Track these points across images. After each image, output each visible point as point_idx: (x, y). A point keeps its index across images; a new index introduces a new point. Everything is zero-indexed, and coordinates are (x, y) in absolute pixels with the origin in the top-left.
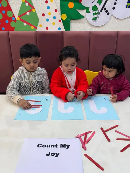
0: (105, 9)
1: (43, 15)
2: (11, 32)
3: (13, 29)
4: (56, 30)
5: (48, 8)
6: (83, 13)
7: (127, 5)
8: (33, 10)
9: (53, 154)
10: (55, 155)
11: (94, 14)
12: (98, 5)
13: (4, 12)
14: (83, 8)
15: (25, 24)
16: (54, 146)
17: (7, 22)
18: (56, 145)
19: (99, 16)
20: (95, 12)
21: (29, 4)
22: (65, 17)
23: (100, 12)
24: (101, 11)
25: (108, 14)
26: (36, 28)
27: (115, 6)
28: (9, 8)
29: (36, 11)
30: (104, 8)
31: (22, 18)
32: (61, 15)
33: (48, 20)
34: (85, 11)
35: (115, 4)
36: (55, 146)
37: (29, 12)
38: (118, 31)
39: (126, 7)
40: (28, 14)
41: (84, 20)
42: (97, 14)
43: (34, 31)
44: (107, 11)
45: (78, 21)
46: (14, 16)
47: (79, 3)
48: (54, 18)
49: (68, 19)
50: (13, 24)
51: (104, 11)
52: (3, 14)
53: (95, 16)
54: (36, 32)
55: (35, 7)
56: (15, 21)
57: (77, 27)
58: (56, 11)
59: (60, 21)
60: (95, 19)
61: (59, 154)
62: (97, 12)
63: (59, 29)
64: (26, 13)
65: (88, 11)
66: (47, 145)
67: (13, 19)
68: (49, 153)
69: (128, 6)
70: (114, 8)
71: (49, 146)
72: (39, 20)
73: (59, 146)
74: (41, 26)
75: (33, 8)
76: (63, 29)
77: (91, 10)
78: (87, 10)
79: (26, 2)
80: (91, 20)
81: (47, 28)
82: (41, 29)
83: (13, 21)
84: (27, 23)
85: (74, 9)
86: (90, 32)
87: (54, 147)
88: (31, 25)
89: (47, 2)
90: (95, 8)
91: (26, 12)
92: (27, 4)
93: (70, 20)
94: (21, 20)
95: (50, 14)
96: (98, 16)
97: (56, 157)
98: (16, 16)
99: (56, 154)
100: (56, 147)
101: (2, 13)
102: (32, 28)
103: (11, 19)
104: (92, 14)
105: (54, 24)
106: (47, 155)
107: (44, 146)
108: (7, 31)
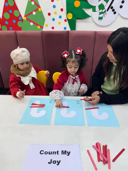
0: (112, 8)
1: (49, 14)
2: (18, 32)
3: (20, 29)
4: (62, 29)
5: (54, 7)
6: (89, 12)
8: (39, 9)
9: (54, 162)
10: (57, 163)
11: (100, 13)
12: (104, 3)
13: (11, 11)
15: (32, 24)
16: (55, 152)
17: (14, 21)
18: (58, 152)
20: (101, 11)
21: (35, 3)
22: (70, 16)
23: (106, 11)
24: (108, 10)
25: (115, 13)
26: (42, 27)
27: (122, 4)
28: (15, 7)
30: (111, 7)
31: (28, 17)
32: (67, 14)
33: (54, 20)
34: (91, 10)
35: (123, 2)
37: (35, 11)
40: (34, 13)
41: (89, 19)
42: (103, 13)
43: (41, 31)
44: (113, 10)
45: (83, 20)
46: (20, 16)
47: (86, 2)
48: (60, 17)
49: (73, 19)
50: (20, 24)
51: (110, 10)
52: (10, 14)
53: (101, 15)
54: (43, 32)
55: (41, 6)
56: (22, 20)
57: (82, 26)
58: (62, 10)
59: (65, 21)
60: (100, 18)
61: (60, 161)
62: (103, 11)
63: (65, 28)
64: (32, 13)
65: (94, 10)
66: (49, 152)
67: (20, 18)
68: (51, 160)
70: (121, 7)
71: (50, 153)
72: (45, 20)
73: (60, 153)
74: (47, 25)
75: (39, 7)
76: (68, 29)
77: (97, 9)
78: (94, 8)
80: (96, 20)
81: (53, 28)
82: (47, 28)
83: (20, 20)
84: (34, 23)
85: (80, 8)
86: (96, 32)
88: (38, 25)
89: (52, 1)
90: (101, 7)
91: (33, 12)
92: (33, 3)
93: (75, 19)
94: (27, 19)
95: (55, 13)
96: (104, 15)
97: (57, 165)
98: (23, 15)
99: (58, 161)
100: (58, 154)
102: (39, 27)
103: (18, 18)
104: (98, 13)
105: (59, 23)
106: (49, 163)
107: (46, 153)
108: (15, 31)
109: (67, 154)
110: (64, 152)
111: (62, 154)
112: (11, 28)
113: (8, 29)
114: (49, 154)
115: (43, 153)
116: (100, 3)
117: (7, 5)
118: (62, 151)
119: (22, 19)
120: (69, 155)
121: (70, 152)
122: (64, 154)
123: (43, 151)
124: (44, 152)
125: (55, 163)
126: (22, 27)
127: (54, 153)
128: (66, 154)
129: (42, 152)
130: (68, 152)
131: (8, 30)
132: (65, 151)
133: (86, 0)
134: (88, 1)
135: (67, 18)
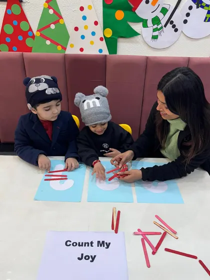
0: (172, 22)
1: (76, 29)
3: (29, 50)
4: (96, 52)
5: (84, 18)
6: (137, 27)
7: (206, 18)
8: (61, 20)
9: (87, 258)
10: (91, 259)
11: (154, 30)
12: (161, 16)
13: (15, 23)
14: (138, 20)
15: (48, 42)
16: (88, 243)
17: (20, 38)
18: (92, 243)
19: (162, 33)
20: (155, 26)
21: (55, 12)
22: (109, 33)
24: (165, 26)
25: (176, 30)
26: (65, 49)
27: (186, 18)
28: (23, 17)
29: (66, 23)
30: (170, 21)
31: (43, 32)
32: (104, 30)
34: (141, 24)
35: (188, 15)
36: (90, 244)
37: (54, 23)
38: (189, 58)
39: (205, 21)
40: (53, 27)
41: (138, 38)
42: (159, 30)
43: (62, 54)
44: (174, 26)
45: (129, 40)
46: (30, 29)
47: (132, 12)
48: (93, 34)
49: (113, 37)
50: (29, 42)
51: (169, 25)
52: (14, 26)
53: (156, 33)
54: (65, 55)
55: (63, 17)
56: (33, 37)
57: (127, 49)
58: (96, 23)
59: (101, 39)
60: (155, 38)
61: (95, 256)
62: (159, 27)
63: (101, 51)
64: (49, 26)
65: (145, 25)
66: (79, 243)
67: (30, 34)
68: (82, 255)
69: (208, 19)
70: (185, 22)
71: (81, 244)
72: (69, 37)
73: (95, 244)
74: (72, 46)
75: (61, 17)
76: (106, 52)
77: (150, 23)
78: (145, 23)
79: (50, 7)
80: (149, 39)
81: (82, 50)
82: (72, 50)
83: (30, 37)
84: (52, 41)
85: (124, 21)
86: (147, 58)
87: (88, 246)
88: (58, 44)
89: (82, 9)
90: (156, 21)
91: (50, 24)
92: (51, 12)
93: (116, 38)
94: (42, 35)
95: (86, 27)
96: (160, 33)
97: (91, 261)
98: (35, 29)
99: (91, 256)
100: (92, 246)
101: (12, 24)
102: (59, 48)
103: (28, 34)
104: (151, 29)
105: (92, 43)
106: (79, 259)
107: (75, 244)
108: (21, 52)
109: (106, 246)
110: (101, 244)
111: (98, 246)
112: (15, 48)
113: (11, 50)
114: (79, 245)
115: (70, 245)
116: (154, 15)
117: (9, 12)
118: (99, 242)
119: (33, 34)
120: (108, 247)
121: (109, 243)
122: (101, 246)
123: (70, 241)
124: (71, 243)
126: (31, 48)
127: (87, 244)
128: (104, 246)
129: (68, 243)
130: (106, 243)
131: (9, 51)
132: (103, 242)
133: (133, 10)
134: (136, 11)
135: (104, 35)
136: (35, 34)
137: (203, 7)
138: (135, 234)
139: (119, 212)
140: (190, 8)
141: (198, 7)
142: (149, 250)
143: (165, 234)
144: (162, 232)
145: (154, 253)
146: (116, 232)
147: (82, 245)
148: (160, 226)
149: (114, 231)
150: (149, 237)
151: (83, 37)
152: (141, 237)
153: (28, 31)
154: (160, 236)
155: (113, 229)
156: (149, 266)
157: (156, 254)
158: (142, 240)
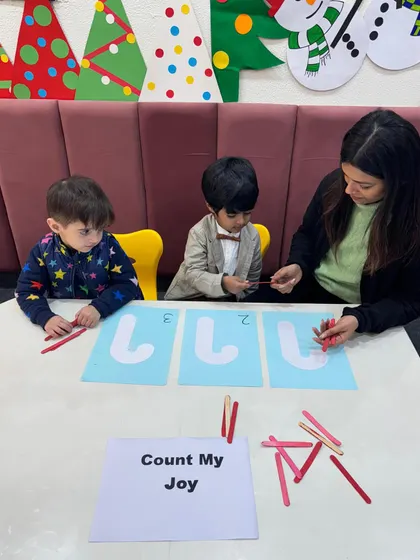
0: (347, 38)
1: (160, 53)
3: (70, 95)
4: (197, 99)
5: (175, 31)
6: (278, 48)
7: (415, 27)
8: (130, 39)
9: (182, 485)
10: (188, 487)
11: (312, 54)
12: (325, 24)
13: (42, 42)
14: (281, 33)
15: (106, 80)
16: (183, 459)
17: (52, 72)
18: (189, 458)
19: (327, 60)
20: (314, 46)
21: (118, 20)
22: (223, 61)
23: (330, 48)
24: (334, 45)
25: (355, 53)
26: (138, 92)
27: (376, 29)
28: (55, 31)
29: (138, 41)
30: (343, 35)
31: (95, 60)
32: (213, 55)
34: (285, 42)
35: (379, 22)
36: (186, 461)
37: (116, 42)
39: (412, 34)
40: (114, 49)
41: (280, 70)
42: (321, 53)
43: (133, 103)
44: (351, 45)
45: (261, 73)
46: (71, 55)
47: (268, 19)
48: (193, 62)
49: (232, 68)
50: (69, 81)
51: (342, 44)
52: (39, 49)
53: (315, 60)
54: (139, 106)
55: (133, 28)
56: (77, 70)
57: (258, 91)
58: (198, 41)
59: (208, 73)
60: (312, 69)
62: (322, 46)
63: (207, 95)
64: (107, 48)
65: (294, 44)
66: (167, 459)
67: (71, 64)
68: (173, 479)
69: (418, 29)
70: (374, 36)
71: (170, 461)
72: (146, 69)
73: (196, 460)
74: (152, 86)
75: (129, 30)
76: (217, 98)
77: (303, 40)
78: (293, 39)
79: (107, 11)
80: (300, 71)
81: (170, 94)
82: (152, 95)
83: (70, 69)
84: (113, 78)
85: (253, 36)
86: (297, 109)
87: (183, 463)
88: (124, 84)
89: (170, 12)
90: (316, 34)
91: (109, 45)
92: (110, 19)
93: (237, 69)
94: (93, 66)
95: (178, 50)
96: (323, 60)
97: (189, 491)
98: (79, 53)
99: (190, 482)
100: (190, 463)
101: (35, 45)
102: (127, 91)
103: (65, 64)
104: (305, 52)
105: (190, 80)
106: (167, 487)
107: (159, 461)
108: (54, 101)
109: (214, 463)
110: (206, 459)
111: (201, 463)
112: (42, 92)
113: (34, 95)
114: (167, 463)
115: (150, 463)
116: (311, 23)
117: (30, 22)
118: (202, 456)
119: (77, 64)
120: (218, 465)
121: (221, 458)
122: (206, 463)
123: (151, 457)
124: (152, 460)
125: (184, 487)
126: (75, 91)
127: (180, 461)
128: (211, 463)
129: (147, 460)
130: (216, 458)
131: (32, 98)
132: (210, 456)
133: (270, 14)
134: (276, 16)
135: (213, 65)
136: (80, 63)
137: (409, 5)
138: (265, 445)
139: (236, 405)
140: (385, 8)
141: (398, 7)
142: (290, 475)
143: (319, 445)
144: (315, 442)
145: (297, 480)
146: (230, 441)
147: (172, 463)
148: (311, 432)
149: (225, 439)
150: (289, 451)
151: (172, 69)
152: (275, 450)
153: (68, 58)
154: (311, 450)
155: (224, 434)
156: (287, 503)
157: (301, 482)
158: (277, 456)
